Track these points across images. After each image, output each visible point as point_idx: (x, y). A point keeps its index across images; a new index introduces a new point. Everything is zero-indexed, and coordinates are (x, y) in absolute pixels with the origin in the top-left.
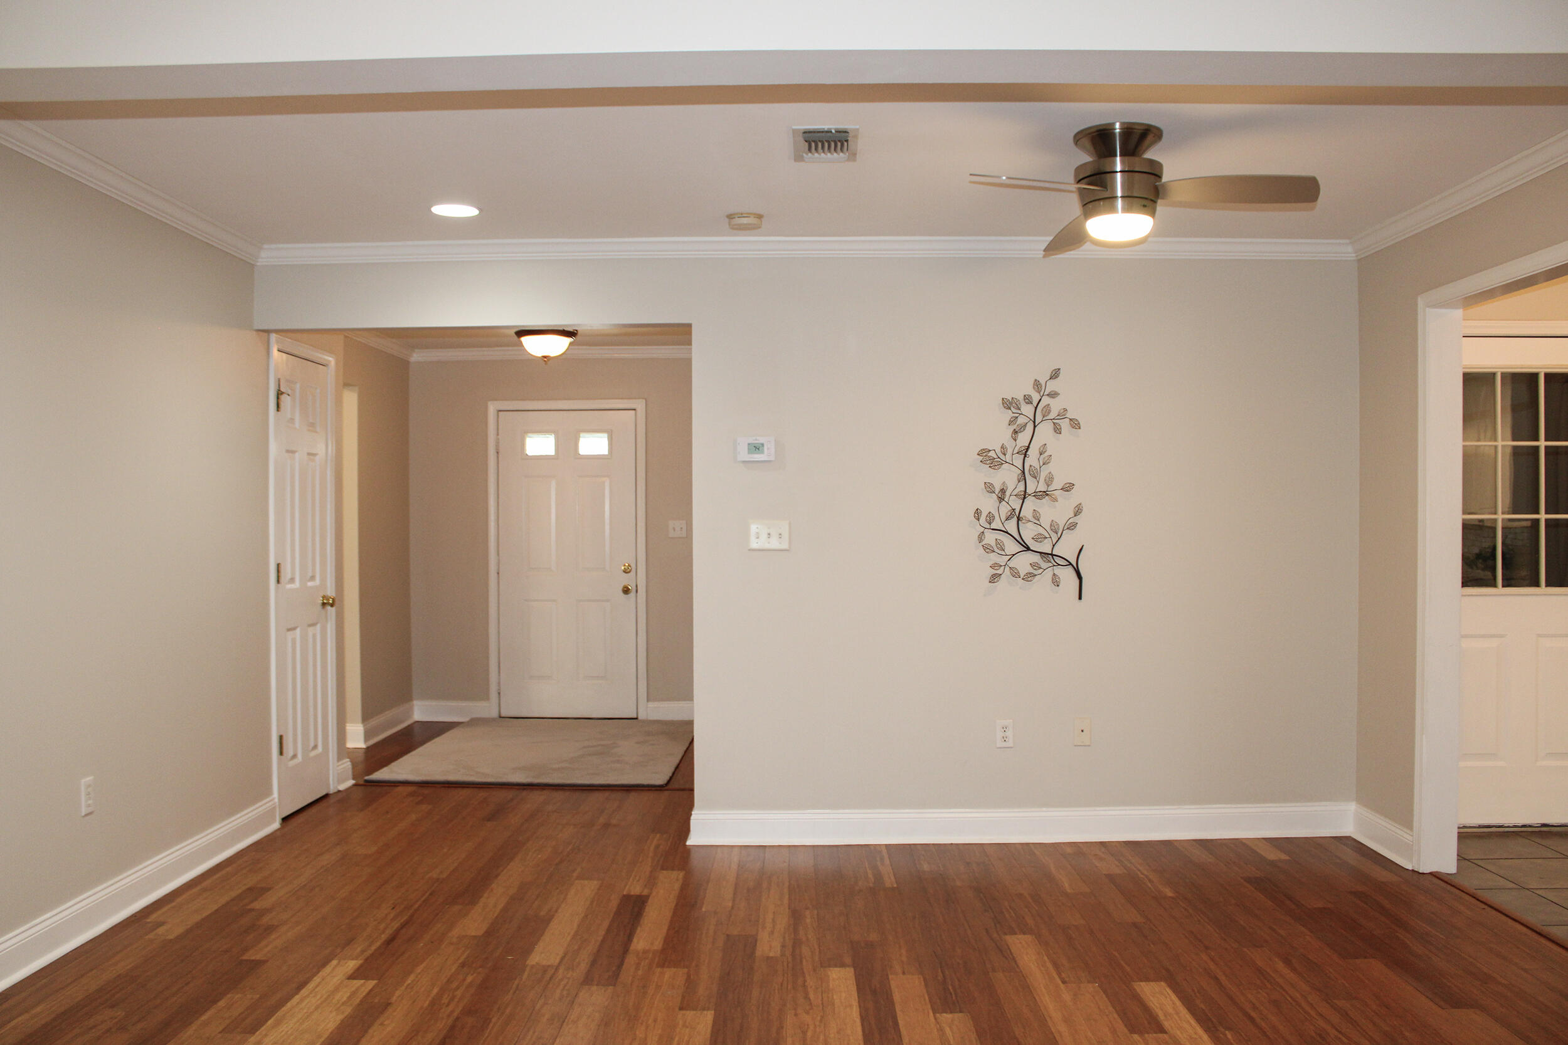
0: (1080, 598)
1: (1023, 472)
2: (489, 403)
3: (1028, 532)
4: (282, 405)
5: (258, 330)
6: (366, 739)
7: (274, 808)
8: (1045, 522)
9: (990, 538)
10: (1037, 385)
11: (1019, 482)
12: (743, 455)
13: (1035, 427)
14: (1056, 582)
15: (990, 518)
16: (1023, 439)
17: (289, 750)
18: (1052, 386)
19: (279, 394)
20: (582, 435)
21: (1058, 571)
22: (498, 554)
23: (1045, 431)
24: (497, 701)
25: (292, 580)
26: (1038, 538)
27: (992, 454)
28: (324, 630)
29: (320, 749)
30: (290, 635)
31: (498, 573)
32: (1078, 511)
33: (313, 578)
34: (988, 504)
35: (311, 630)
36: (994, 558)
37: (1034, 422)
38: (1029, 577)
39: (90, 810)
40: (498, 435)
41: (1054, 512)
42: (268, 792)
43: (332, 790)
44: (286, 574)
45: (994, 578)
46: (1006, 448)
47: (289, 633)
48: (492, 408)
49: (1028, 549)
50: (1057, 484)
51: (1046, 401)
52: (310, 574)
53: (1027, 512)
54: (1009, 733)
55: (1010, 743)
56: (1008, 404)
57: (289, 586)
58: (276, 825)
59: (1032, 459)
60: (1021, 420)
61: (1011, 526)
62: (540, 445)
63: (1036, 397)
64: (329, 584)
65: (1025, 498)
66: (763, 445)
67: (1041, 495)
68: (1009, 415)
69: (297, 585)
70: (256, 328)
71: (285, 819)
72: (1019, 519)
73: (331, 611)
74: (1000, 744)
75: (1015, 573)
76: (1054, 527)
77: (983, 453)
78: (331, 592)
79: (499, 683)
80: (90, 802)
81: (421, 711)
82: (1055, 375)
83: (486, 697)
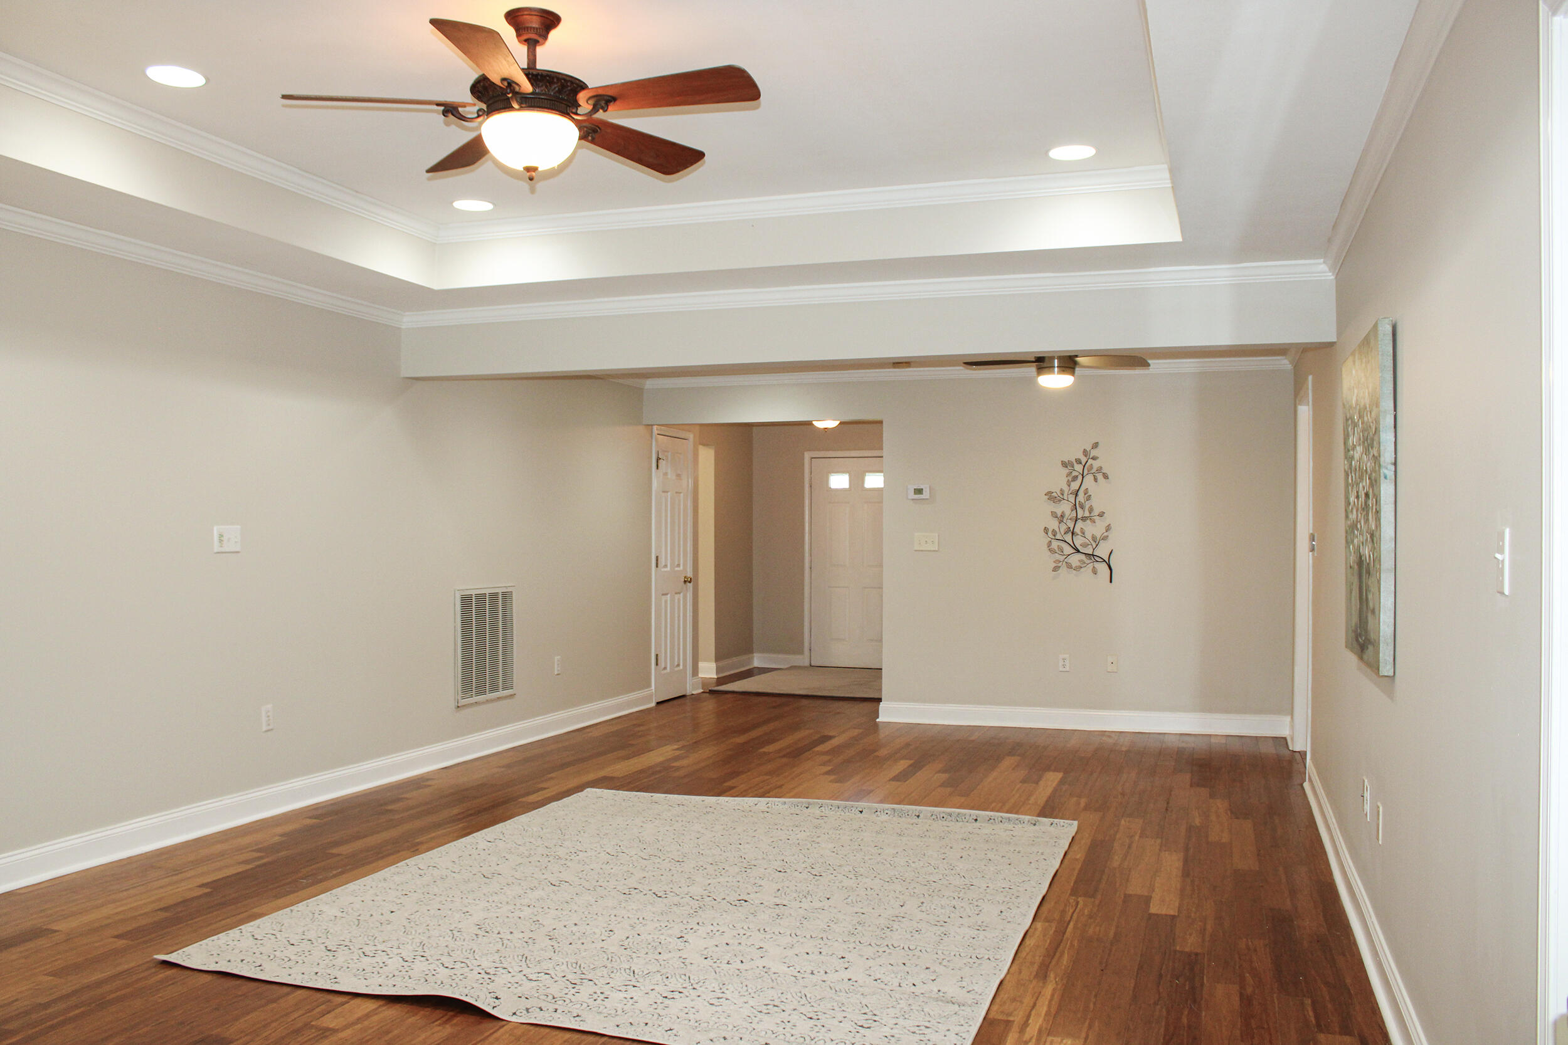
0: (1111, 582)
1: (1075, 505)
2: (805, 453)
3: (1078, 541)
4: (660, 465)
5: (645, 425)
6: (717, 673)
7: (652, 695)
8: (1089, 536)
9: (1055, 544)
10: (1085, 452)
11: (1072, 511)
12: (912, 495)
13: (1083, 478)
14: (1095, 572)
15: (1054, 533)
16: (1075, 485)
17: (662, 664)
18: (1094, 453)
19: (658, 459)
20: (867, 474)
21: (1097, 565)
22: (811, 556)
23: (1089, 479)
24: (809, 655)
25: (666, 566)
26: (1085, 545)
27: (1054, 494)
28: (685, 597)
29: (681, 667)
30: (664, 598)
31: (811, 568)
32: (1108, 528)
33: (679, 565)
34: (1053, 524)
35: (677, 596)
36: (1057, 557)
37: (1083, 475)
38: (1079, 568)
39: (559, 672)
40: (811, 474)
41: (1093, 529)
42: (649, 685)
43: (688, 693)
44: (662, 562)
45: (1056, 569)
46: (1064, 491)
47: (663, 597)
48: (807, 456)
49: (1078, 551)
50: (1096, 512)
51: (1090, 461)
52: (677, 563)
53: (1077, 530)
54: (1067, 662)
55: (1067, 669)
56: (1064, 464)
57: (663, 570)
58: (653, 704)
59: (1081, 497)
60: (1074, 474)
61: (1068, 538)
62: (839, 481)
63: (1084, 460)
64: (688, 570)
65: (1076, 520)
66: (922, 489)
67: (1084, 519)
68: (1066, 471)
69: (668, 569)
70: (644, 423)
71: (658, 703)
72: (1073, 533)
73: (690, 585)
74: (1061, 669)
75: (1069, 566)
76: (1094, 538)
77: (1049, 494)
78: (690, 574)
79: (810, 643)
80: (559, 668)
81: (757, 661)
82: (1096, 445)
83: (801, 652)
